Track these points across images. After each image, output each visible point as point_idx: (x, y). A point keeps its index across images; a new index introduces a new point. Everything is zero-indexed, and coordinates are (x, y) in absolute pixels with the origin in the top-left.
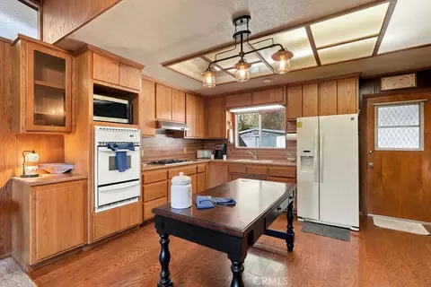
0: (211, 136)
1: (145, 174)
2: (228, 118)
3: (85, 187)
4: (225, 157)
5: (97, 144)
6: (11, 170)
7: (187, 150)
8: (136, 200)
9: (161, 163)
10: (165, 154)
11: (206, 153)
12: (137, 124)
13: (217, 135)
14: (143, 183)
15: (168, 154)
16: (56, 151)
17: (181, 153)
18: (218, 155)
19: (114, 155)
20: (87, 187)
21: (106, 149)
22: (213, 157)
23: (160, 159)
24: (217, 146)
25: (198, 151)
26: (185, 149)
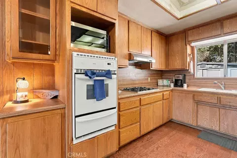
0: (171, 68)
1: (121, 101)
2: (189, 51)
3: (63, 116)
5: (75, 71)
6: (8, 96)
7: (151, 79)
8: (113, 128)
9: (134, 90)
11: (166, 82)
12: (114, 52)
13: (177, 65)
14: (119, 110)
15: (137, 82)
16: (47, 79)
17: (146, 81)
18: (178, 83)
19: (91, 83)
20: (65, 117)
21: (83, 76)
22: (172, 85)
23: (131, 87)
24: (178, 76)
25: (158, 80)
26: (149, 79)
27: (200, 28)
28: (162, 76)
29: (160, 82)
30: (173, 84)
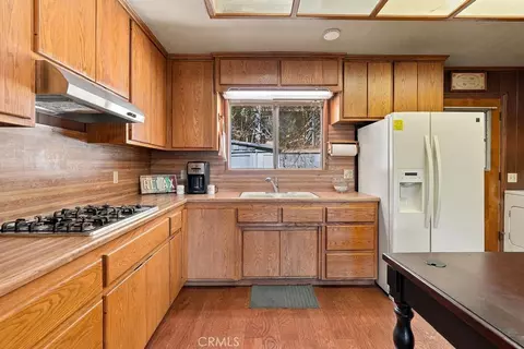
0: (179, 144)
2: (219, 108)
4: (211, 188)
7: (120, 177)
9: (61, 225)
10: (61, 190)
11: (163, 183)
13: (193, 138)
17: (104, 184)
18: (195, 184)
22: (181, 189)
24: (194, 165)
25: (142, 179)
26: (116, 174)
27: (245, 62)
28: (150, 166)
29: (149, 183)
30: (183, 187)
